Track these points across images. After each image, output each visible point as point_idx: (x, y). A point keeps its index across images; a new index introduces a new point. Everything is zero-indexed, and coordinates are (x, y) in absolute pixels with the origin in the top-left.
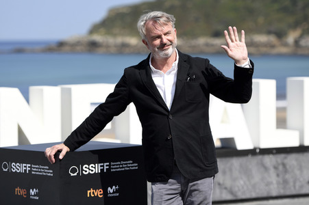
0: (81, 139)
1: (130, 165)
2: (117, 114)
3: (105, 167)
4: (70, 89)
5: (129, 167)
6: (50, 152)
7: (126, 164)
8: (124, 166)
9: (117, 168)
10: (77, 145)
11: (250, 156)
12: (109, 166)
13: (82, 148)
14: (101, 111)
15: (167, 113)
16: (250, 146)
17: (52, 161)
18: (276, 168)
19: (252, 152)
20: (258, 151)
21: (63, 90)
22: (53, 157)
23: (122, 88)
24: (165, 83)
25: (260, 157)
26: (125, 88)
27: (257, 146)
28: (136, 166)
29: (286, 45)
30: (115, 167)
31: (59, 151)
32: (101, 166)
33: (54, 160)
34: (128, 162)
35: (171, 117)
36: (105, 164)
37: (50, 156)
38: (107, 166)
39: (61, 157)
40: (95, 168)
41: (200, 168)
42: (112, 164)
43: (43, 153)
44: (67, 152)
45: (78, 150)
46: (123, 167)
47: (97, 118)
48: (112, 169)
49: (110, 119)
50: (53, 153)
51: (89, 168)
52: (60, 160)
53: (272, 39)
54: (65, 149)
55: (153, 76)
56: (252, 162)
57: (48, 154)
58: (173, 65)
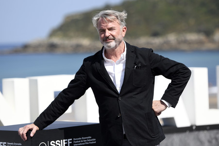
0: (49, 119)
1: (89, 140)
2: (78, 98)
3: (69, 143)
4: (36, 81)
5: (89, 142)
6: (23, 131)
7: (86, 139)
8: (85, 141)
9: (79, 143)
10: (45, 124)
11: (188, 133)
12: (72, 141)
13: (49, 127)
14: (65, 95)
15: (117, 96)
16: (188, 124)
17: (24, 139)
18: (210, 142)
19: (190, 129)
20: (194, 128)
21: (30, 81)
22: (25, 135)
23: (81, 75)
24: (116, 70)
25: (196, 133)
26: (84, 75)
27: (193, 123)
28: (94, 141)
29: (213, 41)
30: (77, 142)
31: (30, 130)
32: (65, 142)
33: (26, 137)
34: (88, 138)
35: (120, 98)
36: (69, 140)
37: (23, 134)
38: (70, 141)
39: (32, 135)
40: (60, 143)
41: (147, 139)
42: (74, 139)
43: (17, 133)
44: (37, 131)
45: (46, 129)
46: (83, 142)
47: (62, 101)
48: (75, 143)
49: (71, 102)
50: (25, 132)
51: (55, 144)
52: (31, 137)
53: (202, 37)
54: (35, 128)
55: (105, 65)
56: (190, 137)
57: (21, 133)
58: (122, 56)
